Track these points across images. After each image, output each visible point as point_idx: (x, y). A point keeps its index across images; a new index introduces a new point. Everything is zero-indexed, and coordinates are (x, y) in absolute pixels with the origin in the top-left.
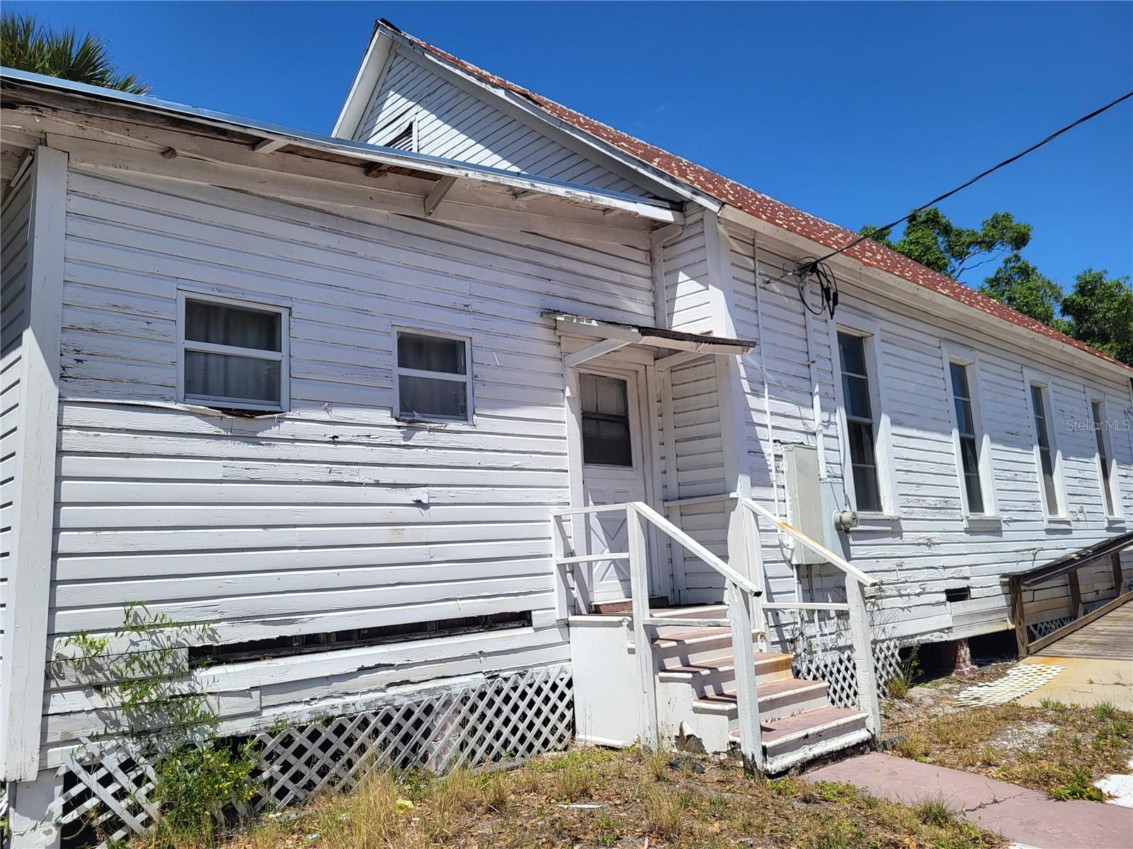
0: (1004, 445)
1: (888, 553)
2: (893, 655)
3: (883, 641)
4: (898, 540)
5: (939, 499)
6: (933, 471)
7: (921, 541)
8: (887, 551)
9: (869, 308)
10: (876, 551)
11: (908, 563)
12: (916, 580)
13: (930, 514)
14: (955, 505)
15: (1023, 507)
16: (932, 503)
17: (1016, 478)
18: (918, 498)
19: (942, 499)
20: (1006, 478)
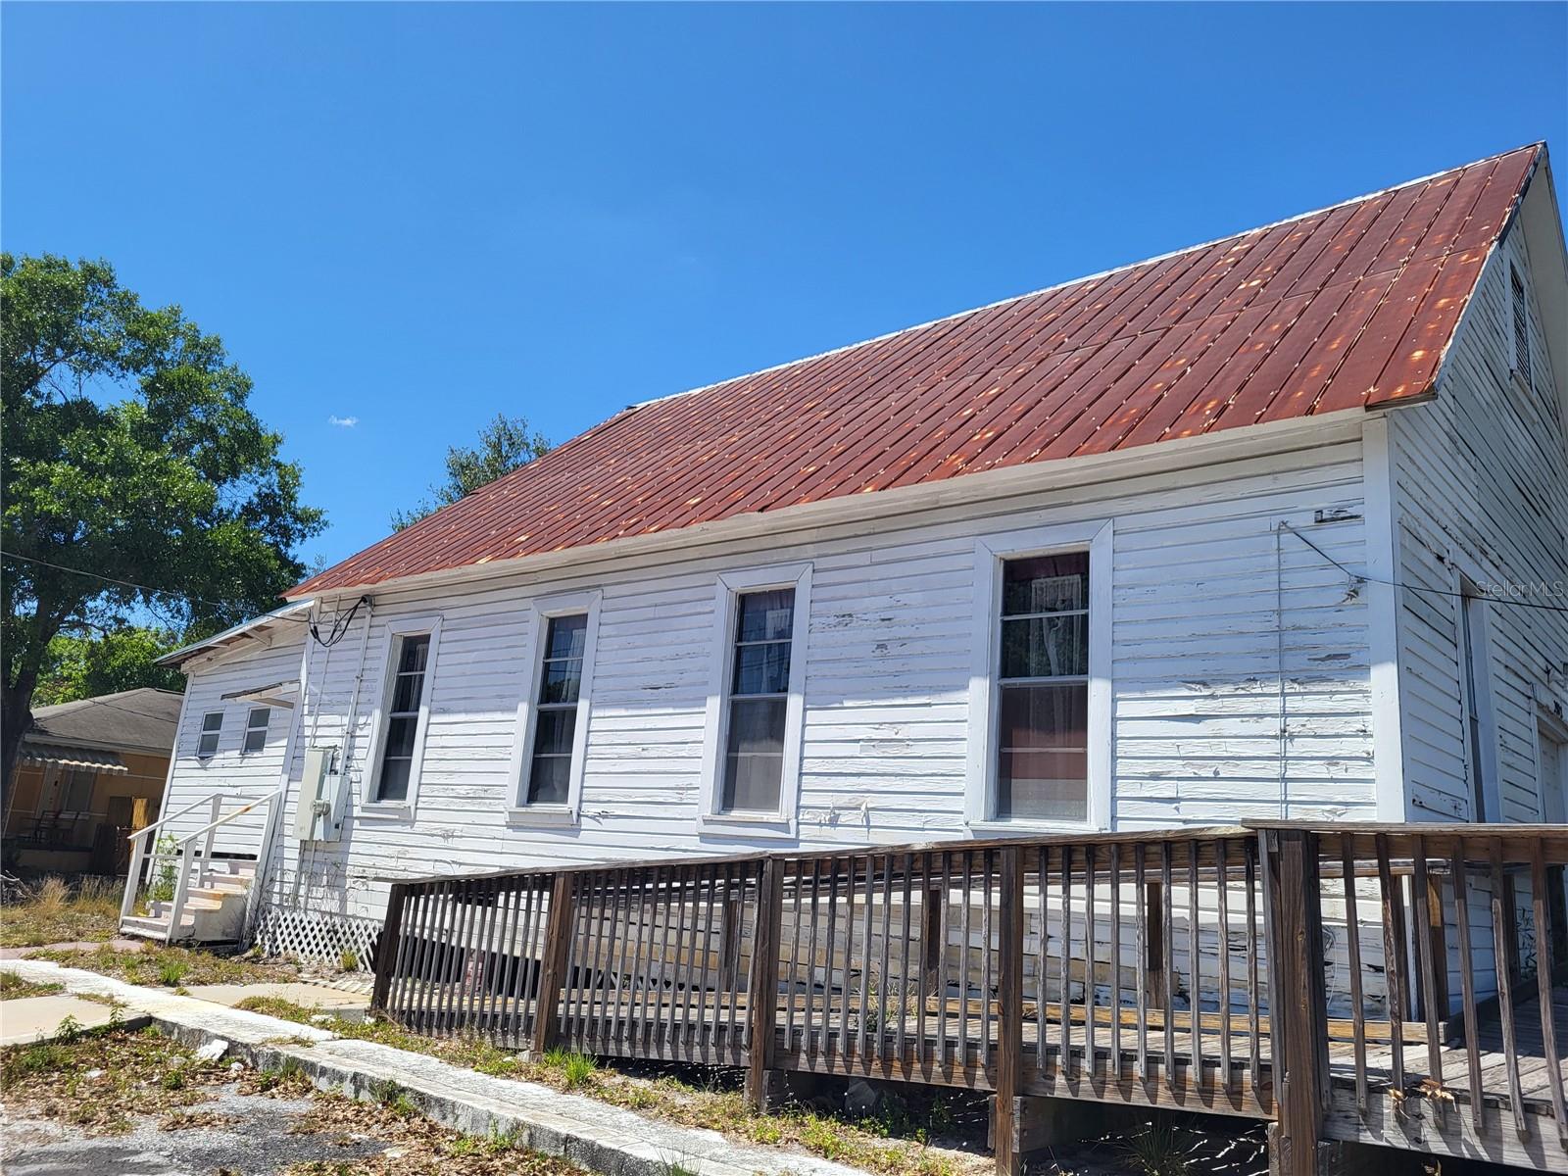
0: (627, 709)
1: (394, 841)
2: (370, 936)
3: (363, 919)
4: (408, 829)
5: (475, 787)
6: (477, 757)
7: (434, 832)
8: (393, 838)
9: (437, 604)
10: (379, 837)
11: (413, 853)
12: (418, 870)
13: (457, 804)
14: (499, 794)
15: (649, 797)
16: (462, 792)
17: (645, 754)
18: (446, 787)
19: (480, 788)
20: (616, 756)
